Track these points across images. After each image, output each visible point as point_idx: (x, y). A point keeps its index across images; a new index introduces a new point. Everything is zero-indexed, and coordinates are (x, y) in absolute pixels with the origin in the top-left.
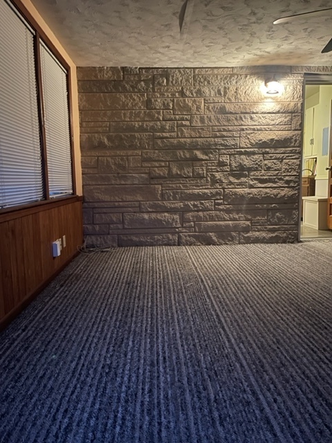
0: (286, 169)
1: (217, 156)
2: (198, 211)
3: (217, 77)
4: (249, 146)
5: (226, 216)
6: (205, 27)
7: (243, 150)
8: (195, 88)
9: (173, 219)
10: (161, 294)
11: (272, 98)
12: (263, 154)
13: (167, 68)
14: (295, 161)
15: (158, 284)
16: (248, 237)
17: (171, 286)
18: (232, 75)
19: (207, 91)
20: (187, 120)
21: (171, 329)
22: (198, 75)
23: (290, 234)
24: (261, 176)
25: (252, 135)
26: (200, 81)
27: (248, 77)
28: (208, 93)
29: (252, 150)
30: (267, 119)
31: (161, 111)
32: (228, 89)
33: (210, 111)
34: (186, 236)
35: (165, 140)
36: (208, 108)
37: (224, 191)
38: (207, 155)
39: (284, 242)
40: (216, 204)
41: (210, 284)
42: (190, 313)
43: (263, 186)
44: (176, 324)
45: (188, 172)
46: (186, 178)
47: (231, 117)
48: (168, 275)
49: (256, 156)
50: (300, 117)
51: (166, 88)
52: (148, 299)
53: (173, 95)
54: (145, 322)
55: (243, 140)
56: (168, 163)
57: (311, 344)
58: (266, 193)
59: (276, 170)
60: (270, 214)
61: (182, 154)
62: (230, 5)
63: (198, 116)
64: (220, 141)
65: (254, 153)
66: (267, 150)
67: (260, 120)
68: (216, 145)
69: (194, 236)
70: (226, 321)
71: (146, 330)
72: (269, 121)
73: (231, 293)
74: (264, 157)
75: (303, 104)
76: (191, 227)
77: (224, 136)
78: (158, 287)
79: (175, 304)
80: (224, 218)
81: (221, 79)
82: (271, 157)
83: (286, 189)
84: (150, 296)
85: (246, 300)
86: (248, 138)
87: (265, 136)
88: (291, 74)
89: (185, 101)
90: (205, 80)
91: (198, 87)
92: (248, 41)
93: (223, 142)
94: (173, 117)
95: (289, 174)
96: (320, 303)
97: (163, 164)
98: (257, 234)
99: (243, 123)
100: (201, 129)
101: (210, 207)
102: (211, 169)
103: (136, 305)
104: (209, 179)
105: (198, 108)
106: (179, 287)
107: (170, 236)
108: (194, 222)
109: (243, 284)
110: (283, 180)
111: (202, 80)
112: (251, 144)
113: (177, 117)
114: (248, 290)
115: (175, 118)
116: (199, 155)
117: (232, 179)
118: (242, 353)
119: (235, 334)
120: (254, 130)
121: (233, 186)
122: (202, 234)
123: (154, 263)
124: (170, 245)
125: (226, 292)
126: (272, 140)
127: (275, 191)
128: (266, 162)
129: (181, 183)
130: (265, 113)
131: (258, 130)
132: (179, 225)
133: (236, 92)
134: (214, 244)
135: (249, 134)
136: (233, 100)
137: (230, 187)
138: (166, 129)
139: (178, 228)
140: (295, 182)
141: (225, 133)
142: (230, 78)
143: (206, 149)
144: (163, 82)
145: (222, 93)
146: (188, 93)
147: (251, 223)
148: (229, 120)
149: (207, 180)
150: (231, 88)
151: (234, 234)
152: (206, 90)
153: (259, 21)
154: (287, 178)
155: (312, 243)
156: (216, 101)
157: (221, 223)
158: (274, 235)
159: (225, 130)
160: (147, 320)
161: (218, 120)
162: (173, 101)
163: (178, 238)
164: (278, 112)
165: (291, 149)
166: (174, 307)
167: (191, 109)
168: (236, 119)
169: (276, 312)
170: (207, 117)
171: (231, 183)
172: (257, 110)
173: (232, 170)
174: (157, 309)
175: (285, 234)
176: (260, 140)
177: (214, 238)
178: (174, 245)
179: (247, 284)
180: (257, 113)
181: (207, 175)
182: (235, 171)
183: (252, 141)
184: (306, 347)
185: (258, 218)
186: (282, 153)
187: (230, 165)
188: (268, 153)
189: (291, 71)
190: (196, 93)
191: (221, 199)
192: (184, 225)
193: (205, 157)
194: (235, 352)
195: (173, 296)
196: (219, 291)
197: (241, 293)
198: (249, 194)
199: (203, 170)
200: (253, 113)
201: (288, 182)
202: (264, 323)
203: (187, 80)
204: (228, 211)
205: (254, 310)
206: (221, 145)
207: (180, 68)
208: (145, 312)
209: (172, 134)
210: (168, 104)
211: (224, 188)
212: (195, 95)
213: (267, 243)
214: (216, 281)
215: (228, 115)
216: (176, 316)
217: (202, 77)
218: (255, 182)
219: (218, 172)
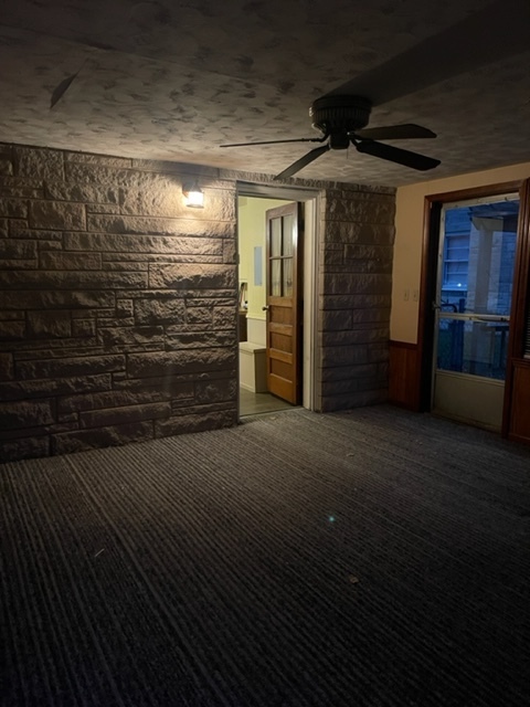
0: (218, 320)
1: (113, 301)
2: (83, 393)
3: (106, 172)
4: (163, 285)
5: (132, 397)
6: (97, 110)
7: (154, 292)
8: (68, 186)
9: (39, 412)
10: (52, 589)
11: (194, 214)
12: (186, 297)
13: (13, 144)
14: (229, 308)
15: (40, 565)
16: (167, 426)
17: (67, 564)
18: (131, 172)
19: (91, 193)
20: (56, 239)
21: (97, 674)
22: (74, 164)
23: (227, 415)
24: (184, 331)
25: (167, 268)
26: (76, 175)
27: (158, 176)
28: (93, 196)
29: (169, 291)
30: (187, 246)
31: (6, 221)
32: (127, 193)
33: (96, 226)
34: (63, 438)
35: (15, 272)
36: (94, 222)
37: (127, 357)
38: (95, 300)
39: (219, 427)
40: (114, 379)
41: (133, 545)
42: (118, 625)
43: (186, 346)
44: (102, 658)
45: (63, 328)
46: (60, 338)
47: (134, 238)
48: (52, 538)
49: (174, 302)
50: (233, 245)
51: (12, 180)
52: (31, 608)
53: (28, 193)
54: (44, 669)
55: (153, 276)
56: (23, 313)
57: (305, 641)
58: (192, 357)
59: (204, 322)
60: (198, 388)
61: (50, 296)
62: (146, 95)
63: (77, 234)
64: (117, 276)
65: (170, 297)
66: (191, 292)
67: (178, 246)
68: (110, 282)
69: (80, 436)
70: (180, 625)
71: (53, 689)
72: (192, 249)
73: (171, 557)
74: (186, 302)
75: (236, 226)
76: (72, 421)
77: (123, 270)
78: (44, 575)
79: (87, 609)
80: (129, 401)
81: (114, 175)
82: (196, 302)
83: (219, 350)
84: (34, 600)
85: (197, 567)
86: (162, 274)
87: (187, 271)
88: (220, 180)
89: (51, 206)
90: (86, 173)
91: (73, 185)
92: (163, 136)
93: (121, 279)
94: (29, 232)
95: (222, 327)
96: (295, 549)
97: (14, 315)
98: (180, 420)
99: (152, 249)
100: (83, 255)
101: (105, 385)
102: (104, 322)
103: (14, 630)
104: (101, 339)
105: (76, 220)
106: (82, 564)
107: (35, 442)
108: (78, 412)
109: (185, 533)
110: (214, 336)
111: (81, 173)
112: (167, 282)
113: (38, 233)
114: (194, 545)
115: (34, 234)
116: (82, 298)
117: (139, 338)
118: (224, 692)
119: (201, 651)
120: (170, 260)
121: (140, 349)
122: (93, 430)
123: (17, 510)
124: (37, 457)
125: (164, 558)
126: (197, 277)
127: (204, 354)
128: (190, 310)
129: (51, 348)
130: (185, 236)
131: (176, 261)
132: (51, 421)
133: (139, 199)
134: (114, 444)
135: (163, 267)
136: (135, 211)
137: (136, 350)
138: (17, 253)
139: (48, 426)
140: (231, 339)
141: (124, 265)
142: (129, 175)
143: (95, 289)
144: (7, 168)
145: (117, 199)
146: (56, 193)
147: (171, 404)
148: (129, 244)
149: (98, 341)
150: (131, 192)
151: (146, 424)
152: (89, 191)
153: (187, 119)
154: (220, 334)
155: (255, 423)
156: (107, 211)
157: (125, 409)
158: (205, 419)
159: (123, 260)
160: (47, 664)
161: (112, 242)
162: (28, 204)
163: (50, 442)
164: (204, 236)
165: (223, 291)
166: (86, 617)
167: (63, 221)
168: (141, 242)
169: (246, 585)
170: (93, 236)
171: (138, 344)
172: (174, 231)
173: (137, 324)
174: (56, 629)
175: (220, 416)
176: (180, 278)
177: (114, 435)
178: (43, 456)
179: (190, 530)
180: (173, 235)
181: (97, 332)
182: (143, 324)
183: (168, 278)
184: (302, 648)
185: (182, 395)
186: (212, 297)
187: (135, 315)
188: (191, 297)
189: (219, 175)
190: (70, 193)
191: (122, 371)
192: (60, 419)
193: (91, 303)
194: (213, 693)
195: (76, 591)
196: (151, 556)
197: (187, 554)
198: (166, 360)
199: (90, 325)
200: (168, 234)
201: (221, 339)
202: (235, 613)
203: (53, 170)
204: (134, 389)
205: (216, 590)
206: (119, 283)
207: (39, 147)
208: (37, 644)
209: (30, 263)
210: (18, 208)
211: (126, 353)
212: (69, 197)
213: (196, 432)
214: (141, 534)
215: (129, 236)
216: (96, 639)
217: (81, 168)
218: (175, 341)
219: (115, 326)
